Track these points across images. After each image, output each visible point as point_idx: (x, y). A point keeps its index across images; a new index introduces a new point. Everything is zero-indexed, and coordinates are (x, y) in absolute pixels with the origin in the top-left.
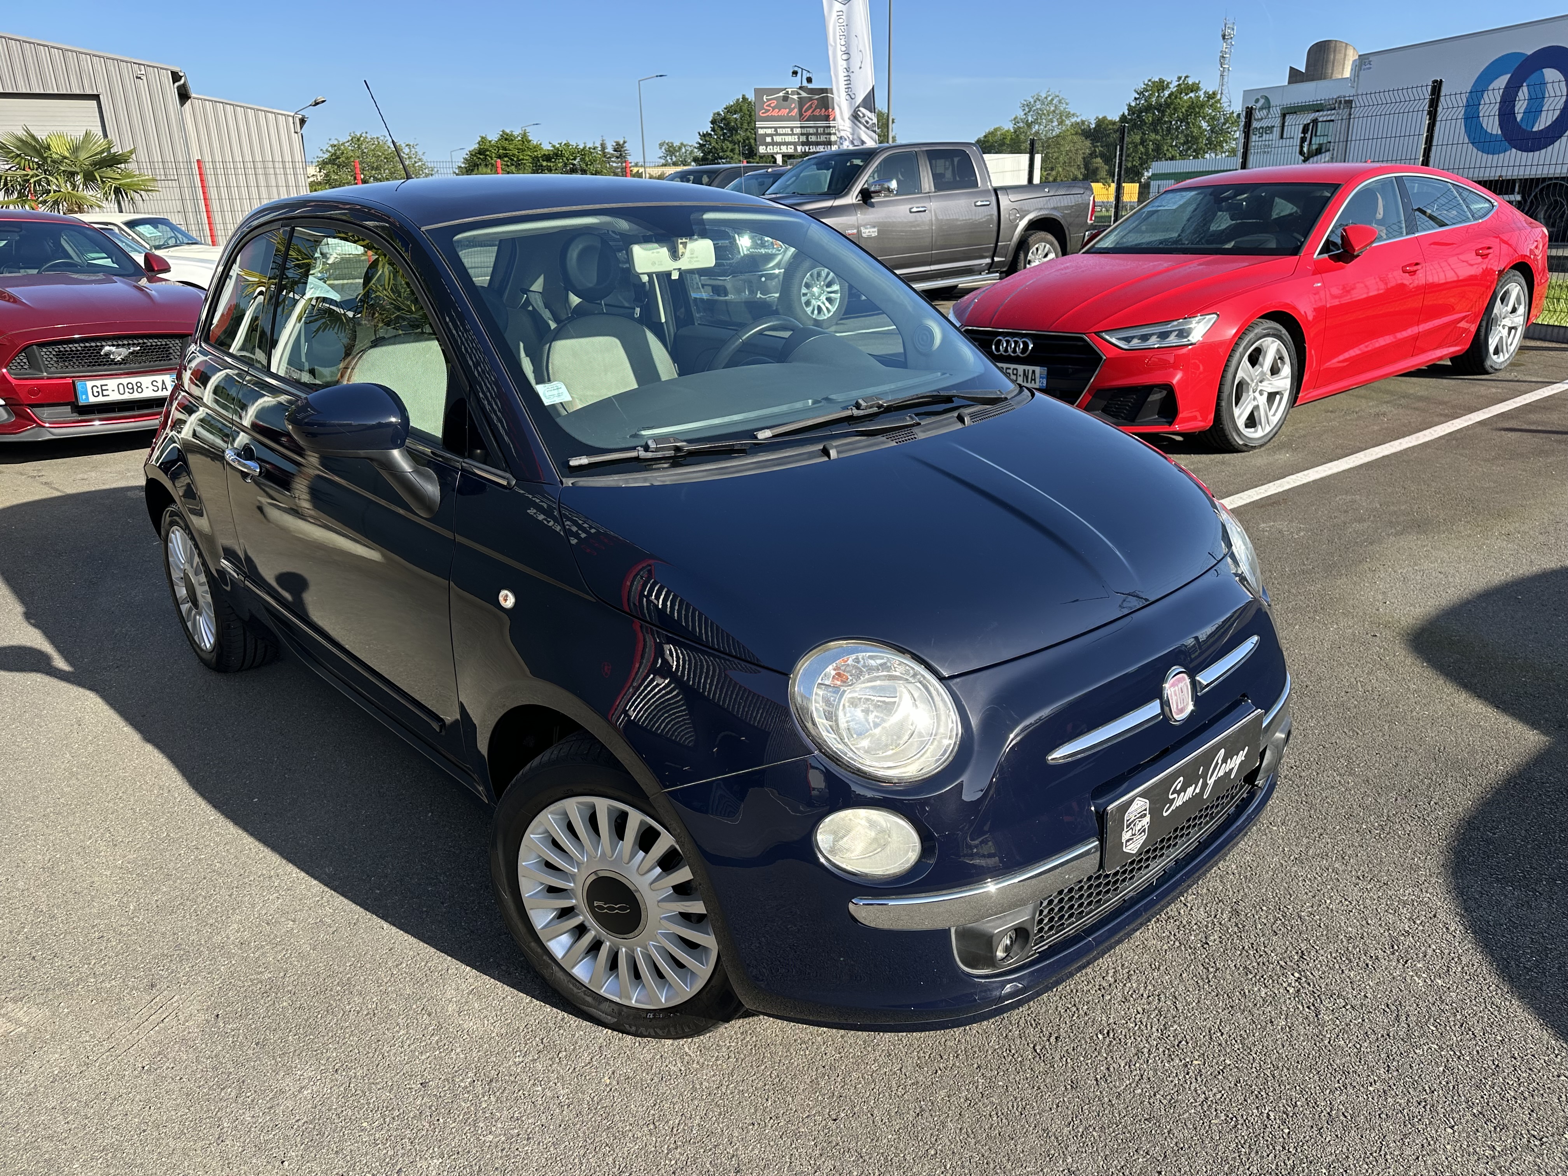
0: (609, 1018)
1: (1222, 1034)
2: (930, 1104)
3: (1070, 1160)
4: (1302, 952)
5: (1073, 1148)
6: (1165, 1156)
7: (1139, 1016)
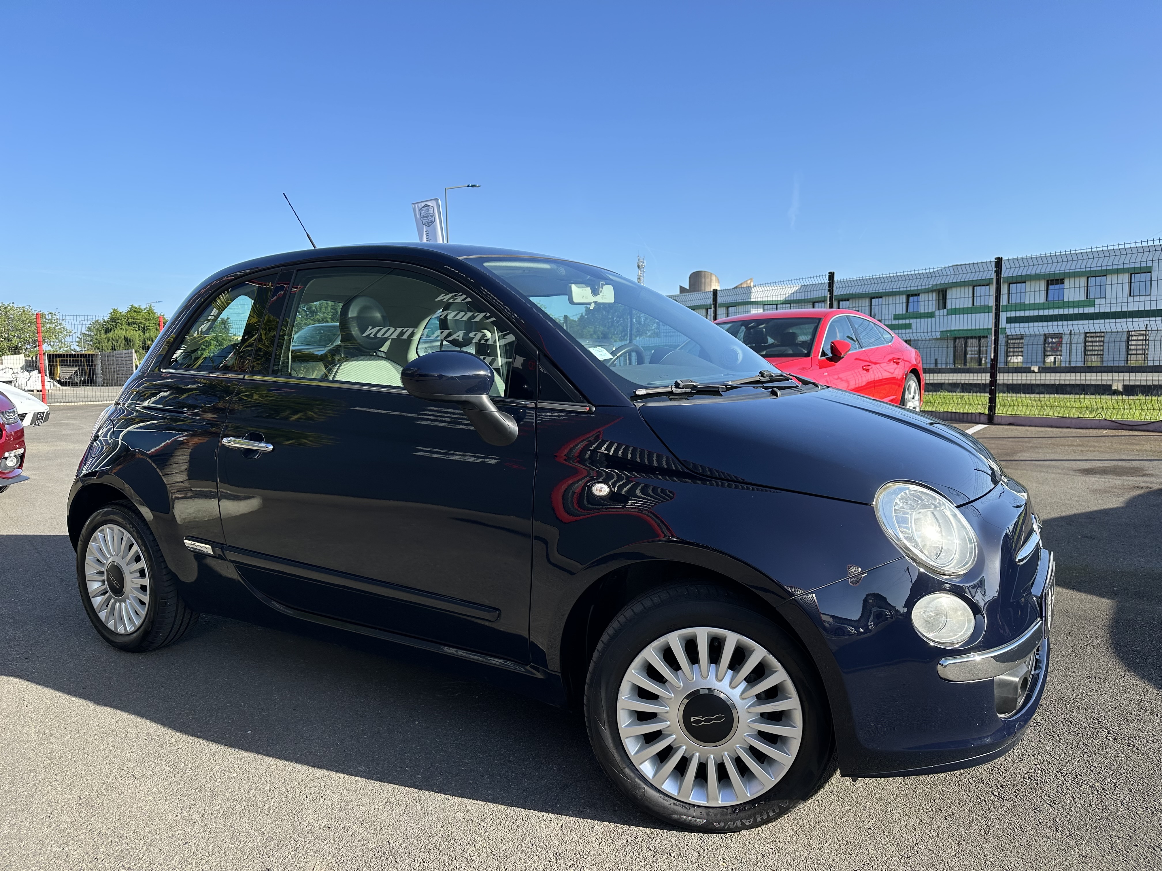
0: (699, 820)
1: (1095, 767)
2: (960, 837)
3: (1077, 850)
4: (1096, 719)
5: (1073, 843)
6: (1130, 836)
7: (1038, 766)
